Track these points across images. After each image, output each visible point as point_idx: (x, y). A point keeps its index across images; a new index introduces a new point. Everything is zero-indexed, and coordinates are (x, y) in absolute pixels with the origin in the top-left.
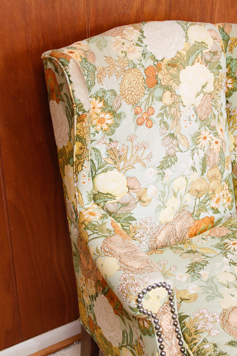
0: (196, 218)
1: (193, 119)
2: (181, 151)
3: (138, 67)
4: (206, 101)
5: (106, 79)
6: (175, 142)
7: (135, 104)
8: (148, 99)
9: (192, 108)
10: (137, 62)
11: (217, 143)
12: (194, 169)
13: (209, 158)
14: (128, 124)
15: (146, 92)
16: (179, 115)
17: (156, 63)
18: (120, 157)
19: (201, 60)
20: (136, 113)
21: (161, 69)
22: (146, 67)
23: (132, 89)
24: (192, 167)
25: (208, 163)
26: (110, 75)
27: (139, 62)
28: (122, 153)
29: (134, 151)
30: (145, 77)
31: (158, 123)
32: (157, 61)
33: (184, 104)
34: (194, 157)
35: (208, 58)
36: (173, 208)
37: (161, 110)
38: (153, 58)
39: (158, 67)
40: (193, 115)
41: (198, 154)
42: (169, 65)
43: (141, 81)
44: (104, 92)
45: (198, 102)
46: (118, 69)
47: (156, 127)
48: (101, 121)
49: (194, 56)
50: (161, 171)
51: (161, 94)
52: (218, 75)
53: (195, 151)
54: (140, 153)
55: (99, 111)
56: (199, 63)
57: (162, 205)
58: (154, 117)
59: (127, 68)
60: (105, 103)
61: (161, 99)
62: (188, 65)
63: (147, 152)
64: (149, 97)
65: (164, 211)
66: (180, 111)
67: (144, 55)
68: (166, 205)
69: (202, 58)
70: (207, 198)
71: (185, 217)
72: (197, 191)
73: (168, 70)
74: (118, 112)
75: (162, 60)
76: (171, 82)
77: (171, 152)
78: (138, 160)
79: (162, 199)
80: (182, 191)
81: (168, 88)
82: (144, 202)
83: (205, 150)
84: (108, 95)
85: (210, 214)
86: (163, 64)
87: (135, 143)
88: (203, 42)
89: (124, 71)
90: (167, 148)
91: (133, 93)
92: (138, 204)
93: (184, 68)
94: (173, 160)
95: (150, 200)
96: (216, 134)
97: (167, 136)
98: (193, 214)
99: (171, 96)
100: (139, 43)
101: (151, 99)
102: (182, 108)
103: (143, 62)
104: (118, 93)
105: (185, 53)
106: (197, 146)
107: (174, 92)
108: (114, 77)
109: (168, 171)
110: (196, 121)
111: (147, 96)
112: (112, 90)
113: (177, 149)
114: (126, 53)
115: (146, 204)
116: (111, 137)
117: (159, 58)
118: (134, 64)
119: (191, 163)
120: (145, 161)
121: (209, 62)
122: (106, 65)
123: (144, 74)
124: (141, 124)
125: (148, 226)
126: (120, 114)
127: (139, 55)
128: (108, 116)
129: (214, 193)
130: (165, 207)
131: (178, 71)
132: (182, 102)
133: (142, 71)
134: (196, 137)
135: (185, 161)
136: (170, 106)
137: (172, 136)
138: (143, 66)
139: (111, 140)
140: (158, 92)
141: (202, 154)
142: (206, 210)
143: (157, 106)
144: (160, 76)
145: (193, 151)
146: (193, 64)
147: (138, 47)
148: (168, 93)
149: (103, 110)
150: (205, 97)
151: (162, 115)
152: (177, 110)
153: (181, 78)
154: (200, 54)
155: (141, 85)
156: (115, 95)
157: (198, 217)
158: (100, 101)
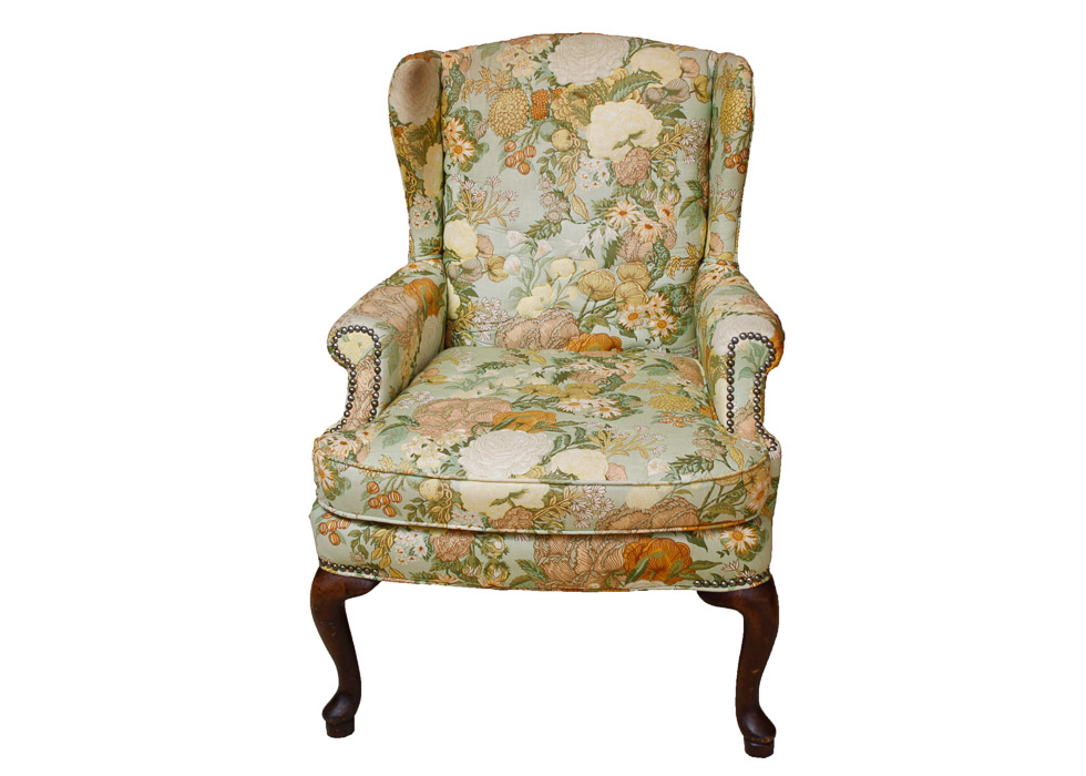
0: (584, 329)
1: (603, 180)
2: (572, 221)
3: (523, 88)
4: (635, 159)
5: (472, 96)
6: (563, 205)
7: (508, 137)
8: (527, 134)
9: (603, 162)
10: (523, 81)
11: (649, 227)
12: (589, 252)
13: (627, 245)
14: (490, 162)
15: (528, 124)
16: (575, 168)
17: (553, 88)
18: (473, 204)
19: (638, 97)
20: (507, 150)
21: (557, 97)
22: (535, 90)
23: (506, 115)
24: (586, 248)
25: (622, 252)
26: (479, 91)
27: (526, 82)
28: (476, 199)
29: (493, 201)
30: (531, 103)
31: (538, 171)
32: (558, 85)
33: (591, 154)
34: (593, 236)
35: (655, 96)
36: (542, 300)
37: (547, 153)
38: (553, 80)
39: (555, 95)
40: (604, 174)
41: (603, 233)
42: (575, 93)
43: (522, 107)
44: (466, 112)
45: (618, 156)
46: (492, 85)
47: (534, 175)
48: (458, 150)
49: (628, 89)
50: (531, 239)
51: (552, 131)
52: (673, 125)
53: (598, 228)
54: (500, 205)
55: (456, 136)
56: (634, 101)
57: (525, 289)
58: (533, 161)
59: (506, 87)
60: (466, 127)
61: (549, 139)
62: (611, 100)
63: (512, 207)
64: (532, 132)
65: (525, 300)
66: (579, 162)
67: (538, 74)
68: (533, 291)
69: (641, 95)
70: (611, 306)
71: (560, 320)
72: (591, 287)
73: (570, 100)
74: (480, 142)
75: (567, 86)
76: (572, 117)
77: (554, 216)
78: (496, 214)
79: (527, 281)
80: (564, 280)
81: (563, 125)
82: (495, 275)
83: (621, 232)
84: (470, 117)
85: (614, 332)
86: (565, 90)
87: (496, 189)
88: (653, 72)
89: (501, 90)
90: (547, 210)
91: (506, 122)
92: (486, 275)
93: (603, 103)
94: (553, 229)
95: (505, 276)
96: (652, 215)
97: (551, 193)
98: (579, 320)
99: (569, 138)
100: (540, 57)
101: (534, 134)
102: (584, 159)
103: (533, 83)
104: (485, 117)
105: (611, 82)
106: (604, 221)
107: (576, 133)
108: (483, 95)
109: (542, 243)
110: (609, 183)
111: (530, 130)
112: (476, 112)
113: (565, 215)
114: (512, 67)
115: (497, 279)
116: (467, 174)
117: (562, 81)
118: (519, 83)
119: (585, 242)
120: (506, 219)
121: (655, 102)
122: (478, 77)
123: (529, 99)
124: (510, 166)
125: (494, 312)
126: (482, 145)
127: (530, 72)
128: (467, 145)
129: (625, 301)
130: (529, 294)
131: (590, 105)
132: (588, 151)
133: (529, 95)
134: (604, 208)
135: (574, 235)
136: (565, 151)
137: (561, 195)
138: (531, 89)
139: (466, 179)
140: (547, 127)
141: (611, 235)
142: (607, 324)
143: (542, 147)
144: (553, 106)
145: (593, 225)
146: (622, 100)
147: (535, 63)
148: (563, 133)
149: (462, 135)
150: (634, 153)
151: (546, 160)
152: (574, 159)
153: (593, 117)
154: (641, 89)
155: (521, 113)
156: (480, 118)
157: (588, 329)
158: (461, 123)
